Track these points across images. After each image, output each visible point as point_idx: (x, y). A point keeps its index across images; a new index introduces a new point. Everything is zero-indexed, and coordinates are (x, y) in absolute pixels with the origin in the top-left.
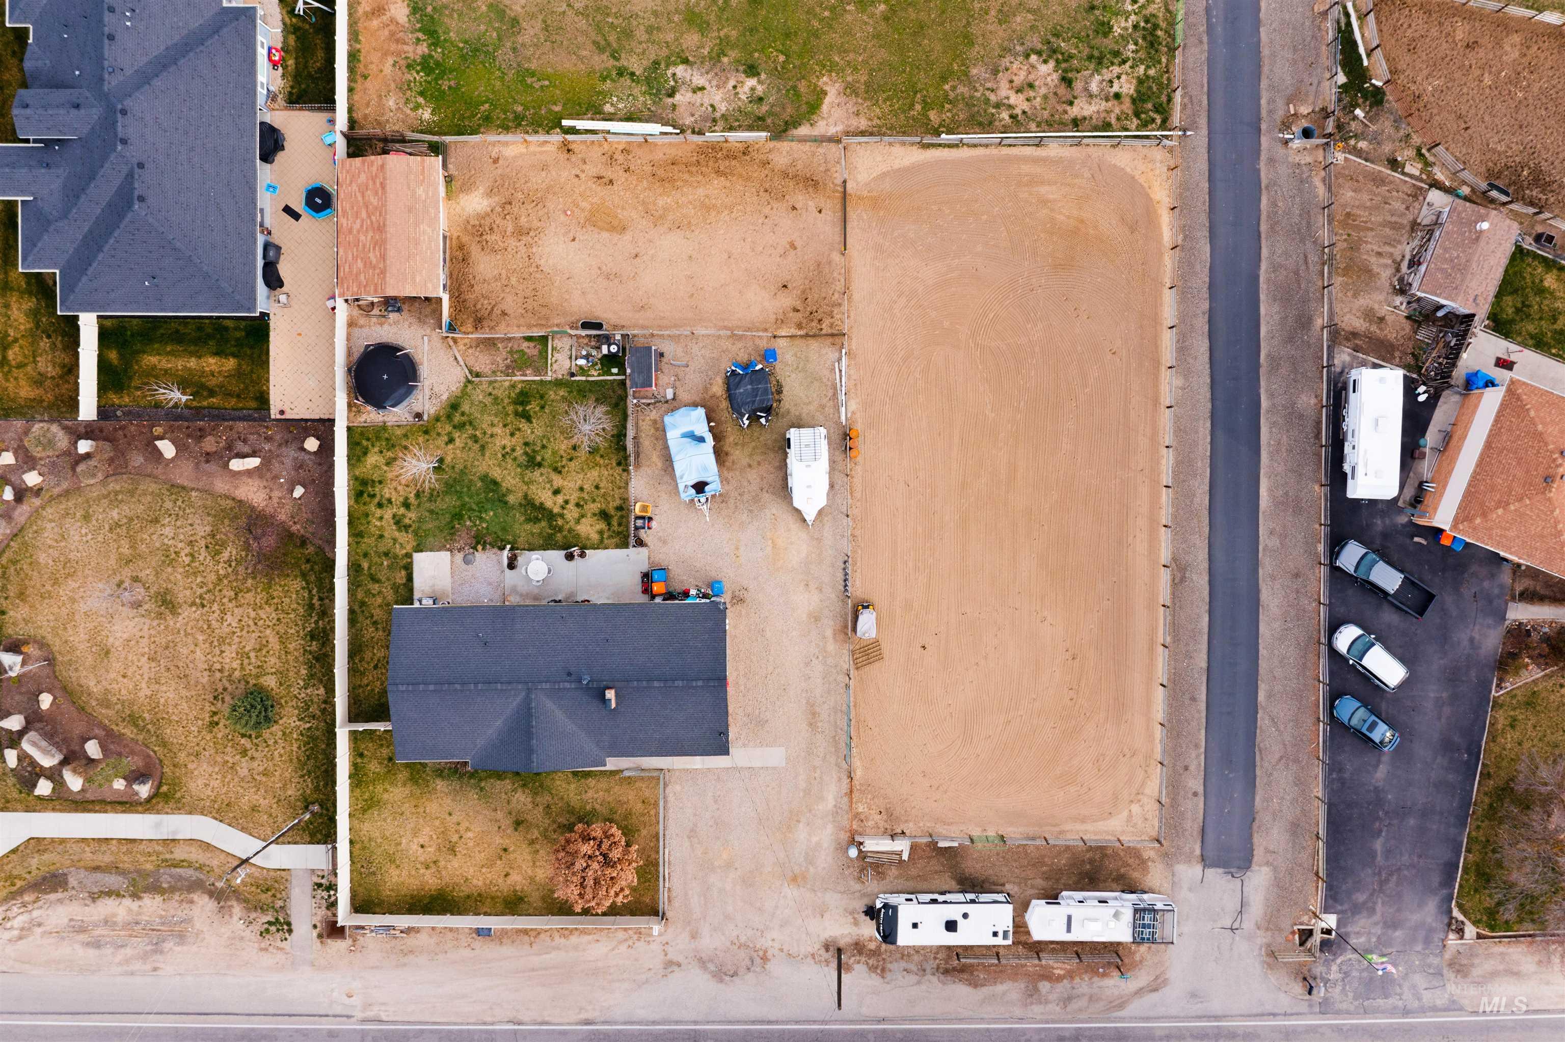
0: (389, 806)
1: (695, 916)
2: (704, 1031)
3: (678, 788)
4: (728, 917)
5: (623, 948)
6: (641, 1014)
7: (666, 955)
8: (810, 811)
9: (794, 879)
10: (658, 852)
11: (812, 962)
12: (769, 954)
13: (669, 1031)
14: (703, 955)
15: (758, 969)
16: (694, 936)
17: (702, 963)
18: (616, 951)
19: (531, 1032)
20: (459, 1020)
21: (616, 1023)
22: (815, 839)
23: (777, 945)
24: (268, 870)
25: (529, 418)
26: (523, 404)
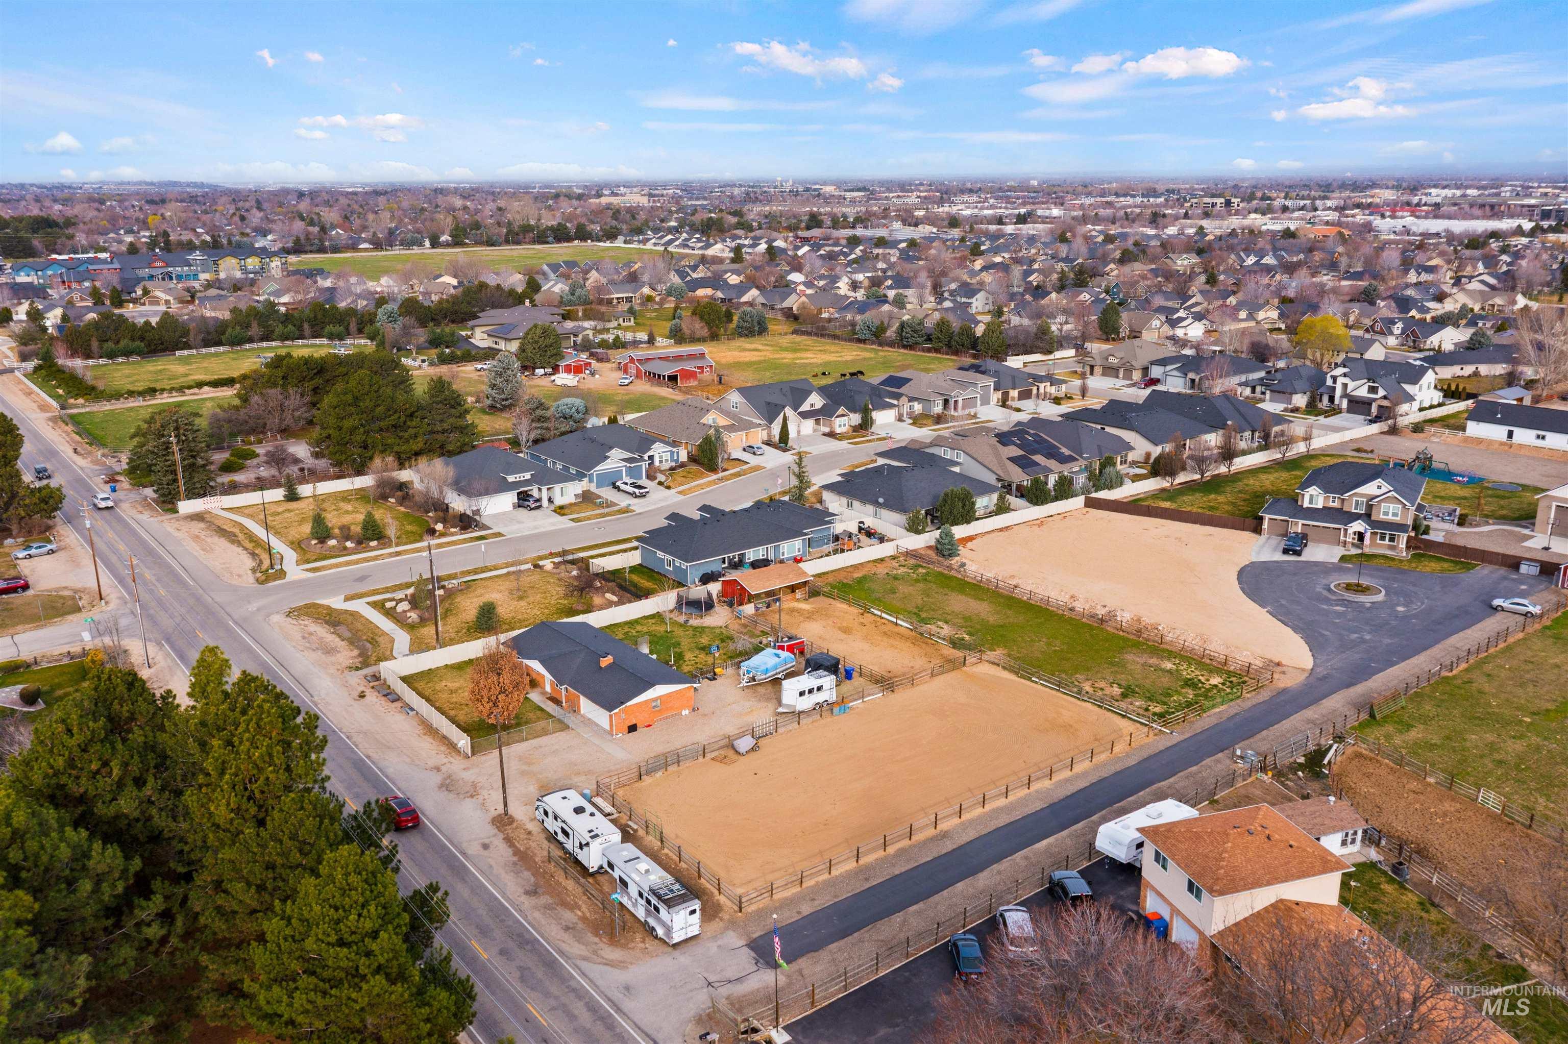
1: (480, 765)
4: (491, 774)
5: (435, 752)
7: (443, 765)
9: (542, 787)
12: (478, 796)
14: (454, 776)
15: (461, 797)
17: (448, 778)
23: (487, 797)
25: (723, 642)
26: (728, 639)
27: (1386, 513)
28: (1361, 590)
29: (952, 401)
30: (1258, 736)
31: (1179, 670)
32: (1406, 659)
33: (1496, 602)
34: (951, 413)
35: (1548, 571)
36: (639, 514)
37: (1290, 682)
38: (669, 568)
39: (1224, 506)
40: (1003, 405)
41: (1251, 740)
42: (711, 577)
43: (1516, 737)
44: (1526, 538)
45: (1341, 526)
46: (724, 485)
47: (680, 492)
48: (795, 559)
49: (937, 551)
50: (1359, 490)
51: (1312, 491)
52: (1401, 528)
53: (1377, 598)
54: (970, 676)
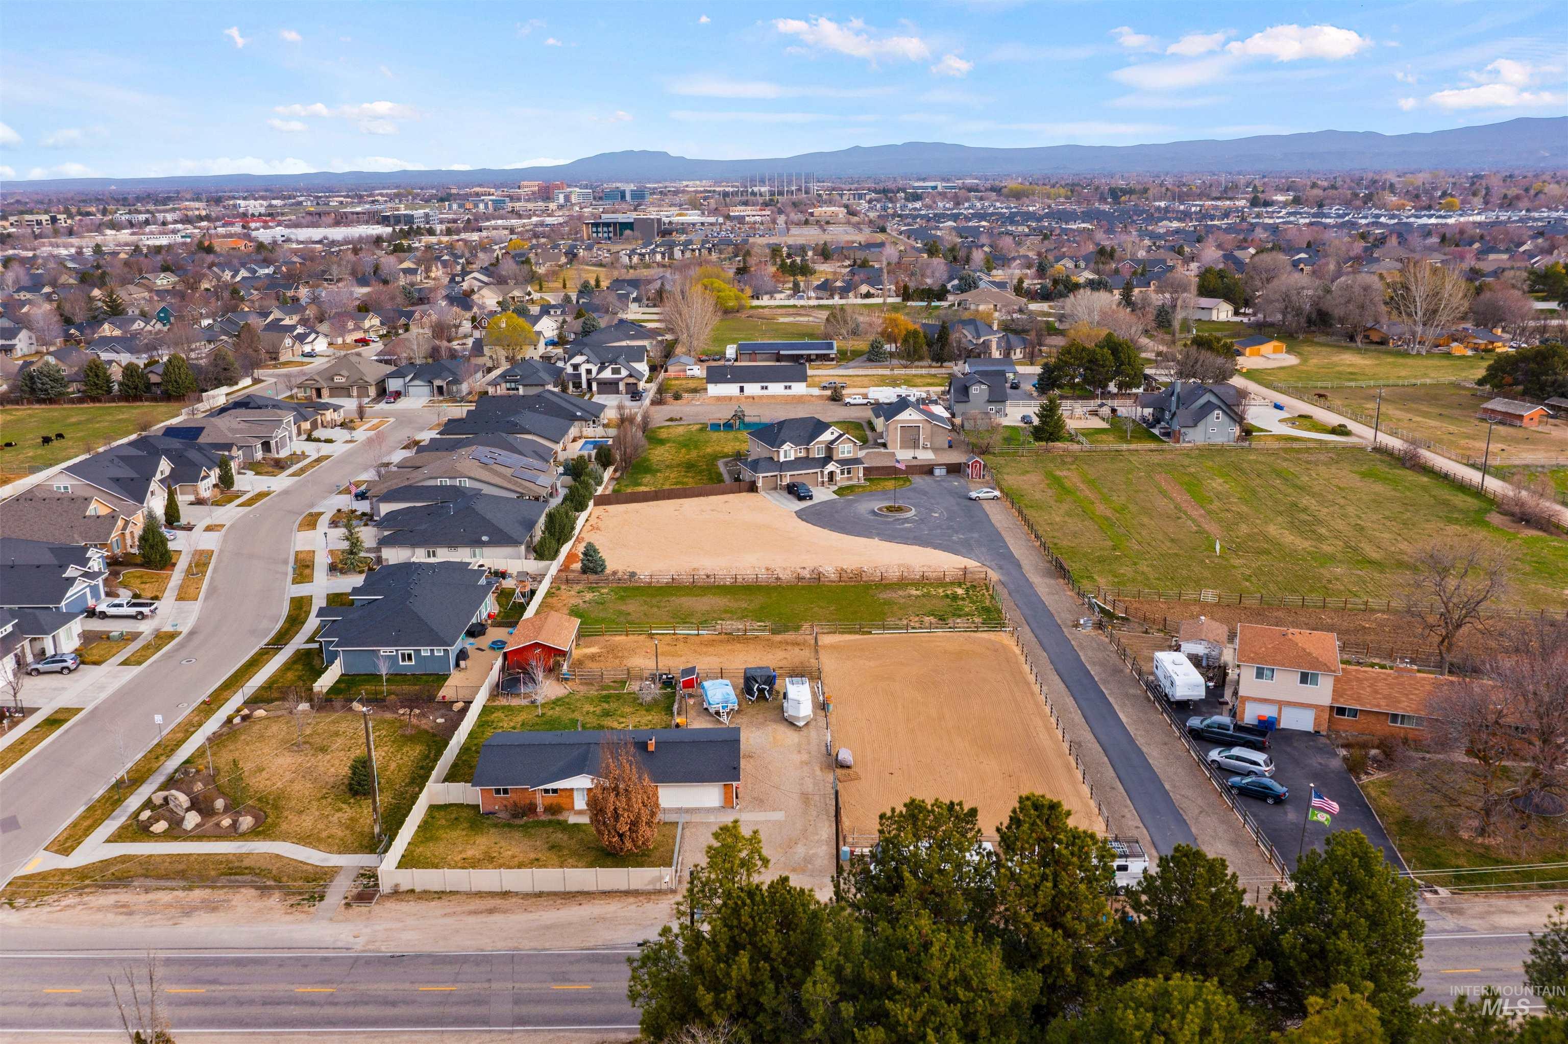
0: (445, 840)
19: (528, 955)
22: (813, 851)
24: (322, 867)
25: (608, 702)
26: (606, 699)
27: (843, 452)
28: (899, 509)
29: (273, 443)
30: (1053, 612)
31: (928, 593)
32: (1004, 542)
33: (974, 495)
34: (277, 456)
35: (954, 469)
36: (192, 633)
37: (994, 576)
38: (407, 663)
39: (685, 480)
40: (309, 439)
41: (1056, 615)
42: (462, 655)
43: (1135, 564)
44: (893, 454)
45: (818, 470)
46: (212, 579)
47: (180, 598)
48: (489, 616)
49: (585, 570)
50: (819, 439)
51: (786, 446)
52: (857, 461)
53: (913, 512)
54: (834, 647)
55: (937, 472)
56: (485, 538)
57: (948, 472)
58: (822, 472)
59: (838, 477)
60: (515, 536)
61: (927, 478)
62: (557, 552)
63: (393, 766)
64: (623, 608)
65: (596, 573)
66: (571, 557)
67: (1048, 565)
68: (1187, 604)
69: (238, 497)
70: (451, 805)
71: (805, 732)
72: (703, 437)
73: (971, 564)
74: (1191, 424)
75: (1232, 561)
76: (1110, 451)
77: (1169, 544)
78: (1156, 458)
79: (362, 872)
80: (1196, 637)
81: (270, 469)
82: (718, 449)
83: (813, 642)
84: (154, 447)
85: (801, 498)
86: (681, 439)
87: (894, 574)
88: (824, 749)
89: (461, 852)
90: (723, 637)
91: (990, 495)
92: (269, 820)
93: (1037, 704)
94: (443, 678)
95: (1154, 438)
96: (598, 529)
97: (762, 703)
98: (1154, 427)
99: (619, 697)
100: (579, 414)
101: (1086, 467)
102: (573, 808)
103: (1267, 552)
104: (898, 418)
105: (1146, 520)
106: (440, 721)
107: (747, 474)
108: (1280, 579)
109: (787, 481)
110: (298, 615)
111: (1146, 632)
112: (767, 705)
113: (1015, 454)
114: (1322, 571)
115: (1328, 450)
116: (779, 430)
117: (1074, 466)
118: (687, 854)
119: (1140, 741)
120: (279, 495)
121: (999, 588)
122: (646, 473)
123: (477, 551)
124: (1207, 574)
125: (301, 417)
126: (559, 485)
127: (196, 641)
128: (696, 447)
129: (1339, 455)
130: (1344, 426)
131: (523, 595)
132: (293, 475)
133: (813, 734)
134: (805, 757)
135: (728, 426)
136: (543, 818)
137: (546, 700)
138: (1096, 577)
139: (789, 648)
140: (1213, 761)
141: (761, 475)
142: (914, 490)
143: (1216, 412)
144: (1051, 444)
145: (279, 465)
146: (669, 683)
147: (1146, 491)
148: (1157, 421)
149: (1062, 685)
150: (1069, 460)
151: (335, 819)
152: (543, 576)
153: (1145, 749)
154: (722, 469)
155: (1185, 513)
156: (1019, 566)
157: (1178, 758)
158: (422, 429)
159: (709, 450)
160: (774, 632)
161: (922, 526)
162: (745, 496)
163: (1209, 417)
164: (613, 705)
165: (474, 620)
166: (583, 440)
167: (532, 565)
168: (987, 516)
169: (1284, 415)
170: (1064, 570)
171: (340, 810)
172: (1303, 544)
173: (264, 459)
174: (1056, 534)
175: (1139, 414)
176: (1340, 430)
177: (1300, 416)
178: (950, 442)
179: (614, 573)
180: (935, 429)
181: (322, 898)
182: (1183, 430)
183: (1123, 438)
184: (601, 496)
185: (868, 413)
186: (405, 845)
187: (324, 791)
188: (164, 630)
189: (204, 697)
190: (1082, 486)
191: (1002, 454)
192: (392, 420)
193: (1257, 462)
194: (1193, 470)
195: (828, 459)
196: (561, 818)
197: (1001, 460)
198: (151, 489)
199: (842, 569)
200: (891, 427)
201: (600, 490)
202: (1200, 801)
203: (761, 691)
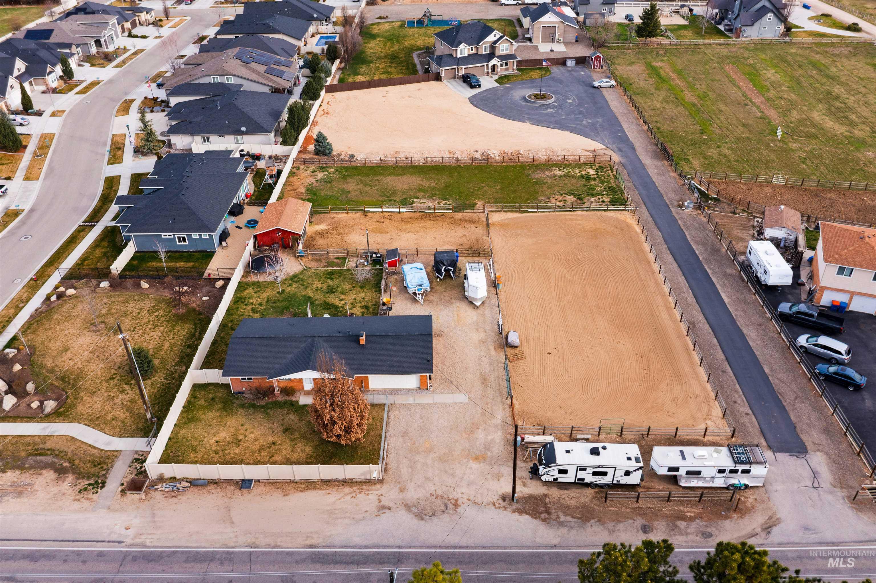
0: (203, 421)
1: (404, 479)
2: (407, 553)
3: (397, 412)
4: (428, 479)
5: (348, 498)
6: (357, 541)
7: (380, 502)
8: (486, 423)
9: (476, 458)
10: (380, 444)
11: (493, 507)
12: (460, 502)
13: (378, 553)
14: (409, 502)
15: (451, 512)
16: (402, 490)
17: (408, 507)
18: (342, 500)
19: (263, 553)
20: (207, 545)
21: (334, 547)
22: (490, 438)
23: (465, 497)
24: (106, 451)
25: (332, 279)
26: (330, 275)
27: (503, 50)
28: (543, 97)
29: (102, 41)
30: (662, 192)
31: (568, 173)
32: (621, 126)
33: (596, 84)
34: (106, 50)
35: (581, 61)
36: (32, 211)
37: (616, 158)
38: (183, 243)
39: (390, 70)
40: (130, 35)
41: (664, 195)
42: (224, 236)
43: (719, 147)
44: (536, 48)
45: (485, 64)
46: (51, 161)
47: (27, 178)
48: (247, 196)
49: (317, 152)
50: (485, 40)
51: (462, 46)
52: (512, 57)
53: (553, 99)
54: (501, 225)
55: (570, 63)
56: (243, 129)
57: (577, 63)
58: (487, 65)
59: (499, 69)
60: (265, 126)
61: (562, 68)
62: (296, 139)
63: (167, 345)
64: (345, 186)
65: (325, 154)
66: (308, 138)
67: (654, 147)
68: (761, 185)
69: (77, 86)
70: (210, 384)
71: (480, 311)
72: (403, 31)
73: (597, 146)
74: (749, 23)
75: (790, 144)
76: (690, 45)
77: (741, 128)
78: (724, 51)
79: (136, 456)
80: (777, 224)
81: (101, 62)
82: (413, 42)
83: (485, 220)
84: (15, 47)
85: (472, 87)
86: (387, 34)
87: (542, 156)
88: (496, 327)
89: (215, 434)
90: (418, 214)
91: (609, 84)
92: (69, 401)
93: (657, 283)
94: (209, 255)
95: (720, 33)
96: (328, 113)
97: (448, 281)
98: (720, 24)
99: (340, 273)
100: (315, 15)
101: (674, 59)
102: (303, 389)
103: (814, 137)
104: (541, 20)
105: (722, 107)
106: (205, 298)
107: (434, 67)
108: (828, 162)
109: (462, 72)
110: (109, 194)
111: (734, 213)
112: (452, 283)
113: (623, 47)
114: (858, 154)
115: (847, 44)
116: (457, 33)
117: (666, 58)
118: (392, 439)
119: (741, 322)
120: (105, 84)
121: (621, 169)
122: (362, 64)
123: (239, 138)
124: (773, 156)
125: (122, 18)
126: (300, 76)
127: (35, 216)
128: (398, 41)
129: (855, 49)
130: (856, 24)
131: (271, 176)
132: (117, 66)
133: (488, 312)
134: (482, 335)
135: (420, 23)
136: (281, 398)
137: (286, 276)
138: (691, 159)
139: (467, 225)
140: (802, 347)
141: (444, 68)
142: (553, 79)
143: (769, 14)
144: (649, 39)
145: (108, 58)
146: (377, 261)
147: (720, 80)
148: (722, 19)
149: (675, 264)
150: (662, 52)
151: (118, 401)
152: (288, 156)
153: (745, 331)
154: (416, 60)
155: (751, 101)
156: (634, 149)
157: (772, 339)
158: (208, 26)
159: (407, 44)
160: (457, 210)
161: (561, 111)
162: (433, 84)
163: (764, 18)
164: (336, 282)
165: (235, 201)
166: (319, 36)
167: (279, 150)
168: (607, 101)
169: (810, 13)
170: (668, 154)
171: (123, 391)
172: (842, 129)
173: (98, 53)
174: (658, 119)
175: (709, 13)
176: (854, 28)
177: (823, 15)
178: (577, 37)
179: (339, 155)
180: (568, 28)
181: (104, 483)
182: (743, 28)
183: (699, 34)
184: (330, 85)
185: (517, 12)
186: (172, 426)
187: (113, 371)
188: (11, 208)
189: (32, 275)
190: (673, 76)
191: (613, 48)
192: (189, 18)
193: (796, 54)
194: (752, 62)
195: (492, 55)
196: (293, 399)
197: (612, 53)
198: (10, 84)
199: (504, 152)
200: (536, 27)
201: (329, 81)
202: (793, 385)
203: (447, 271)
